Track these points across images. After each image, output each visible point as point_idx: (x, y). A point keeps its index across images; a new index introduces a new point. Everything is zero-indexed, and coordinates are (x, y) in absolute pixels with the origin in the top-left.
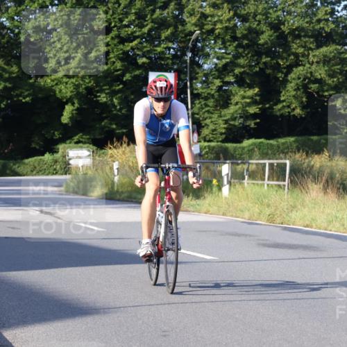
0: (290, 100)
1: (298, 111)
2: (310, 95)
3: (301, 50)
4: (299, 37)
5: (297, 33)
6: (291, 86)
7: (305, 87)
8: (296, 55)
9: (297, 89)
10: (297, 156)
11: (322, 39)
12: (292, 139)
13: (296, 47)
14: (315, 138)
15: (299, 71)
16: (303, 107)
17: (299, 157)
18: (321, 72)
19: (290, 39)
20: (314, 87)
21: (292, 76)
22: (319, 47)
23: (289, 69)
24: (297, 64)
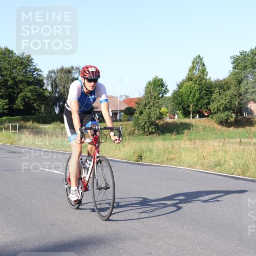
0: (19, 104)
1: (22, 107)
2: (25, 102)
3: (22, 87)
4: (21, 83)
5: (21, 81)
6: (19, 99)
7: (24, 99)
8: (21, 89)
9: (21, 100)
10: (21, 122)
11: (29, 84)
12: (19, 117)
13: (20, 86)
14: (27, 116)
15: (22, 94)
16: (23, 106)
17: (22, 122)
18: (29, 95)
19: (19, 83)
20: (27, 99)
21: (19, 96)
22: (28, 86)
23: (18, 93)
24: (21, 92)
